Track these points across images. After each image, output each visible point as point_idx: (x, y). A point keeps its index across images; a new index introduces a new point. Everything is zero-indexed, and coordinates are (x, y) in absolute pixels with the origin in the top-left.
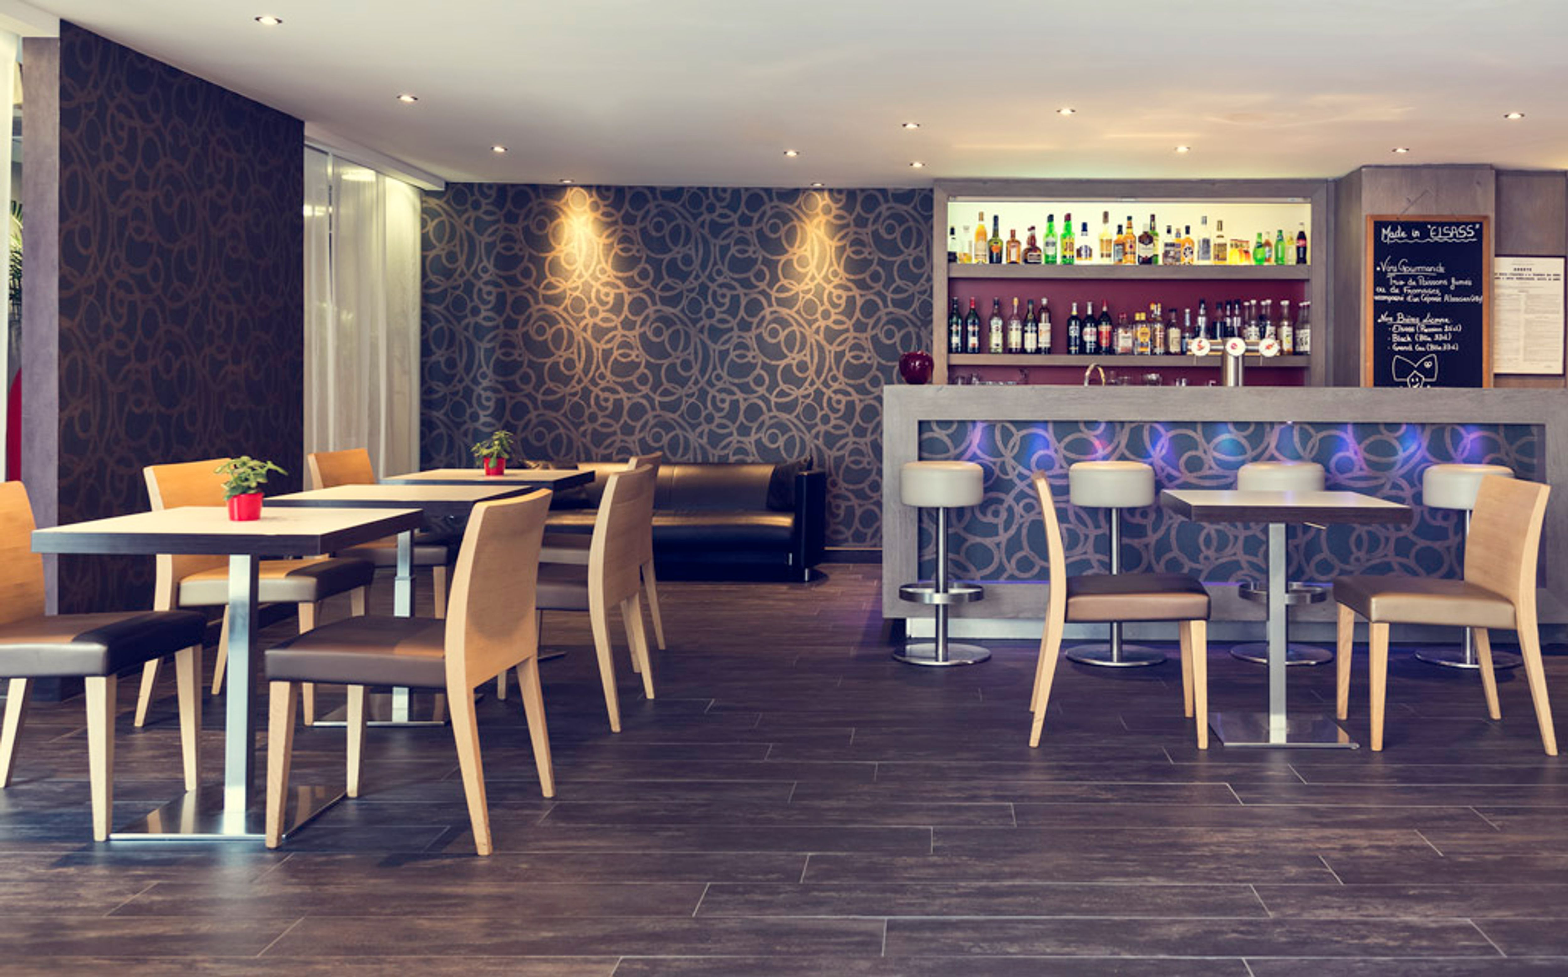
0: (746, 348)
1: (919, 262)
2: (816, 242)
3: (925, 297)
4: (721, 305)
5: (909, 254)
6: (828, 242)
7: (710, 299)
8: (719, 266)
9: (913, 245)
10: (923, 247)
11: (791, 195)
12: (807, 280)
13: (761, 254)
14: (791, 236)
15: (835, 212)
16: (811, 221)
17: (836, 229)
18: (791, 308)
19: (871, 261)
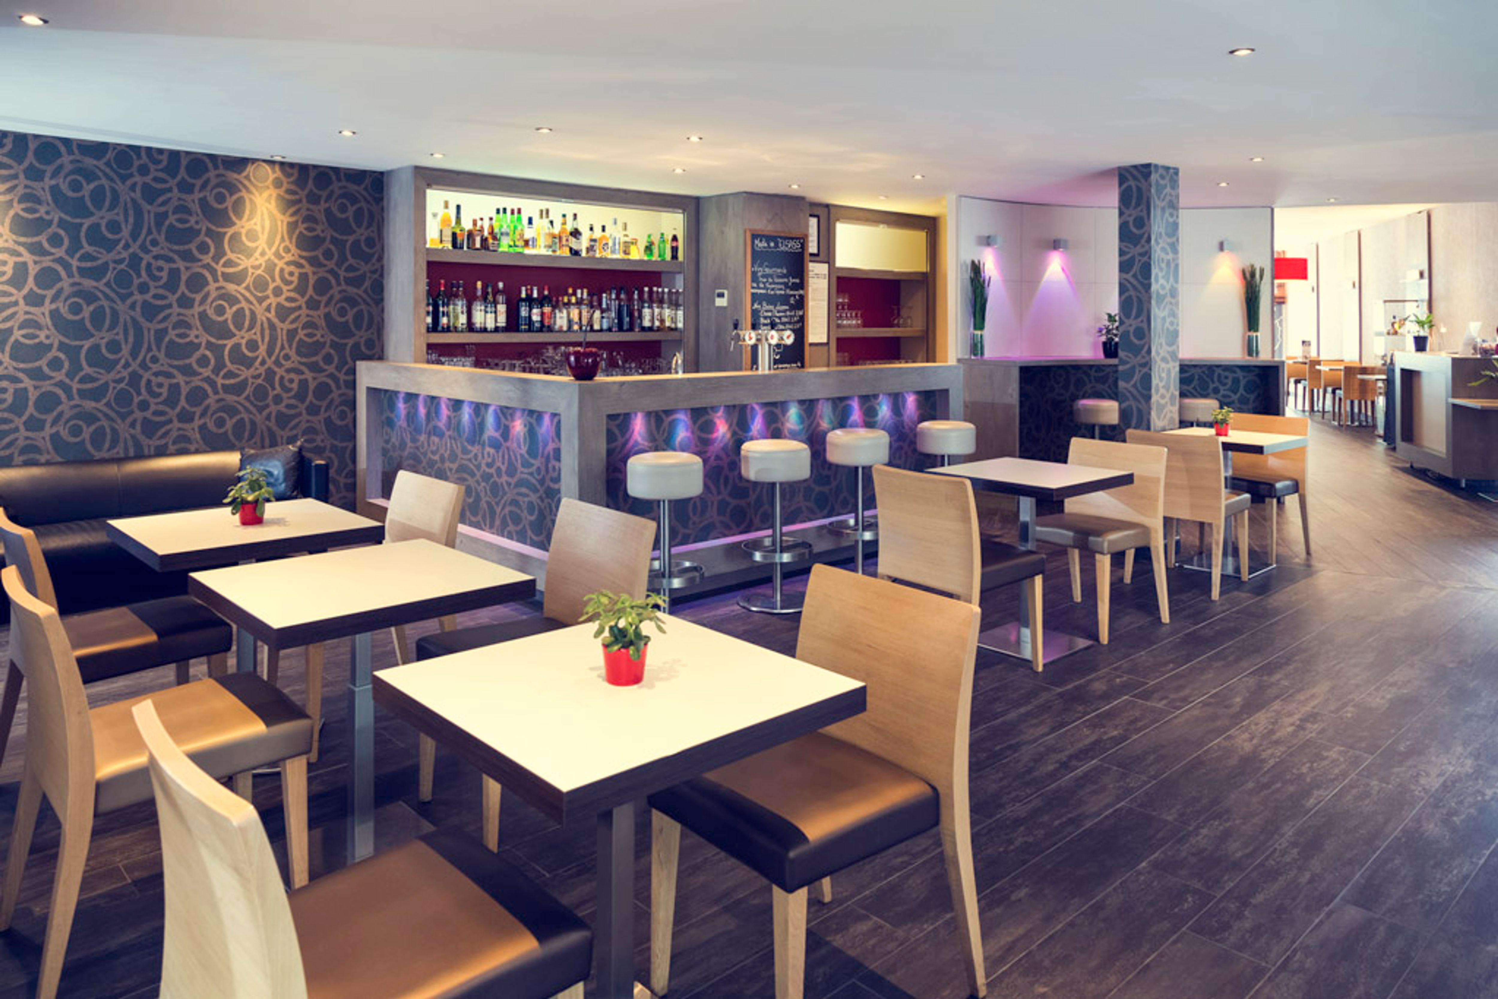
0: (189, 326)
1: (370, 242)
2: (266, 216)
3: (376, 276)
4: (157, 279)
5: (361, 233)
6: (279, 216)
7: (143, 273)
8: (155, 235)
9: (365, 224)
10: (374, 228)
11: (240, 163)
12: (257, 254)
13: (204, 225)
14: (239, 206)
15: (285, 186)
16: (261, 194)
17: (289, 204)
18: (239, 284)
19: (324, 239)
